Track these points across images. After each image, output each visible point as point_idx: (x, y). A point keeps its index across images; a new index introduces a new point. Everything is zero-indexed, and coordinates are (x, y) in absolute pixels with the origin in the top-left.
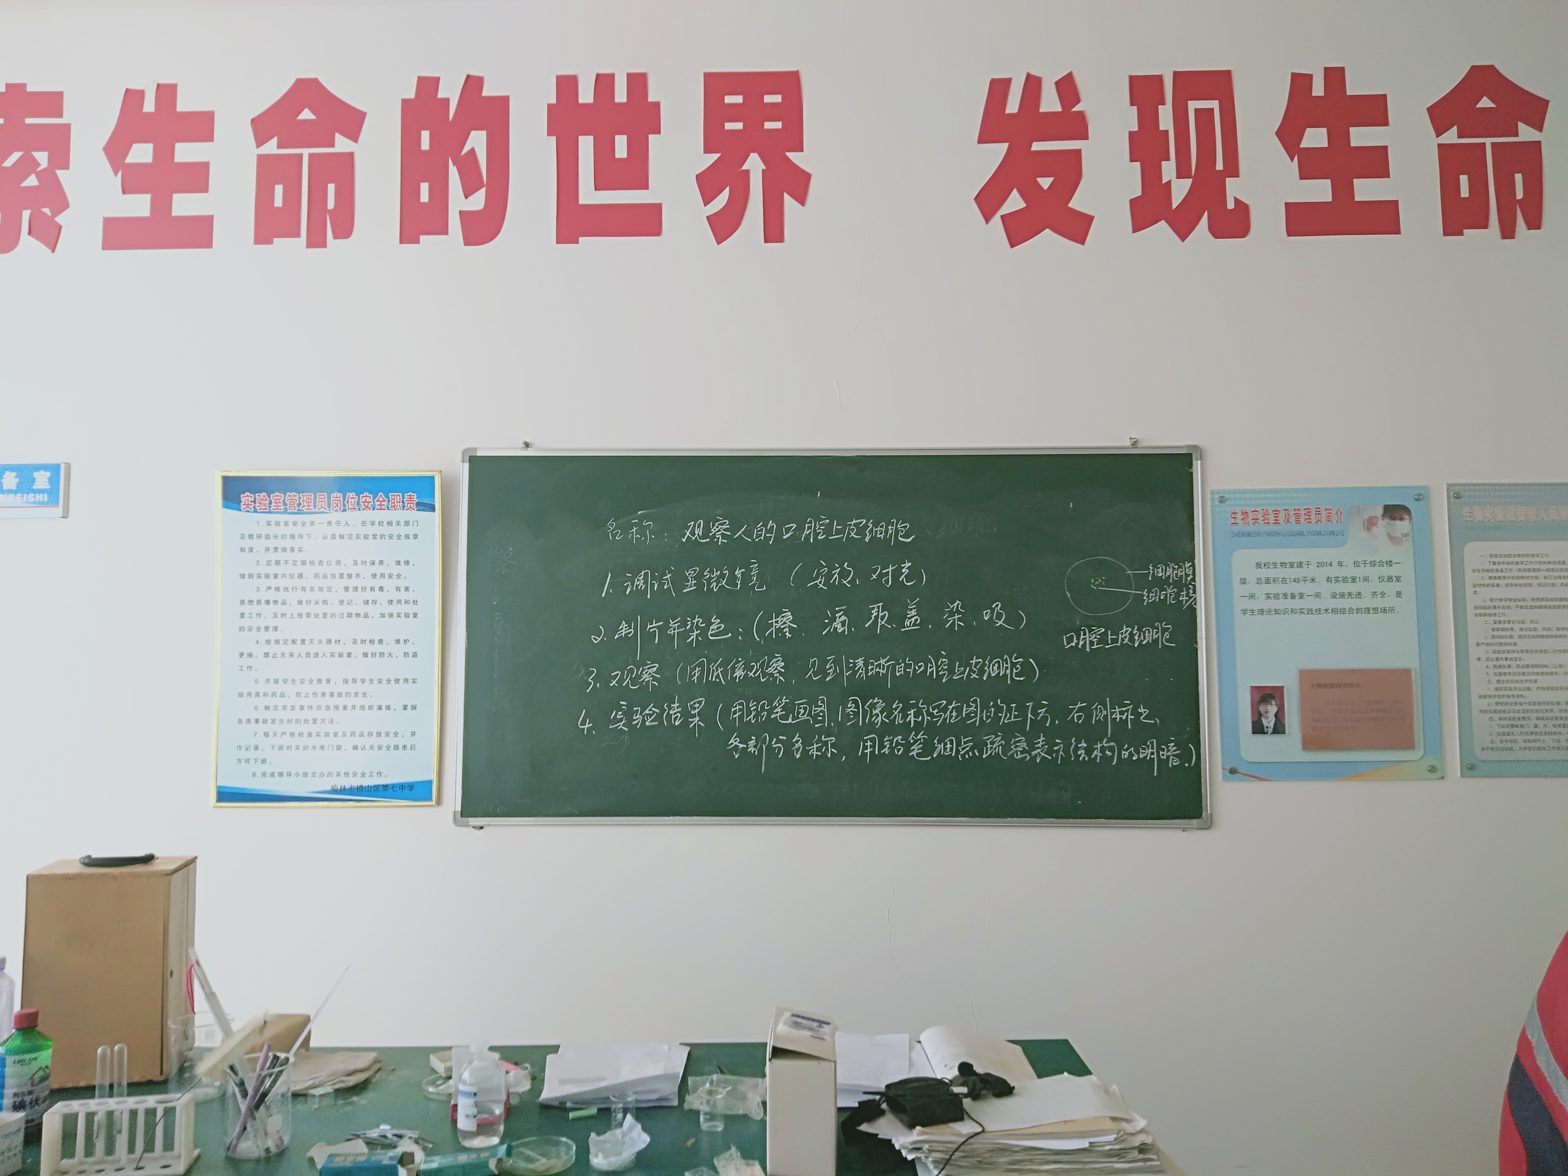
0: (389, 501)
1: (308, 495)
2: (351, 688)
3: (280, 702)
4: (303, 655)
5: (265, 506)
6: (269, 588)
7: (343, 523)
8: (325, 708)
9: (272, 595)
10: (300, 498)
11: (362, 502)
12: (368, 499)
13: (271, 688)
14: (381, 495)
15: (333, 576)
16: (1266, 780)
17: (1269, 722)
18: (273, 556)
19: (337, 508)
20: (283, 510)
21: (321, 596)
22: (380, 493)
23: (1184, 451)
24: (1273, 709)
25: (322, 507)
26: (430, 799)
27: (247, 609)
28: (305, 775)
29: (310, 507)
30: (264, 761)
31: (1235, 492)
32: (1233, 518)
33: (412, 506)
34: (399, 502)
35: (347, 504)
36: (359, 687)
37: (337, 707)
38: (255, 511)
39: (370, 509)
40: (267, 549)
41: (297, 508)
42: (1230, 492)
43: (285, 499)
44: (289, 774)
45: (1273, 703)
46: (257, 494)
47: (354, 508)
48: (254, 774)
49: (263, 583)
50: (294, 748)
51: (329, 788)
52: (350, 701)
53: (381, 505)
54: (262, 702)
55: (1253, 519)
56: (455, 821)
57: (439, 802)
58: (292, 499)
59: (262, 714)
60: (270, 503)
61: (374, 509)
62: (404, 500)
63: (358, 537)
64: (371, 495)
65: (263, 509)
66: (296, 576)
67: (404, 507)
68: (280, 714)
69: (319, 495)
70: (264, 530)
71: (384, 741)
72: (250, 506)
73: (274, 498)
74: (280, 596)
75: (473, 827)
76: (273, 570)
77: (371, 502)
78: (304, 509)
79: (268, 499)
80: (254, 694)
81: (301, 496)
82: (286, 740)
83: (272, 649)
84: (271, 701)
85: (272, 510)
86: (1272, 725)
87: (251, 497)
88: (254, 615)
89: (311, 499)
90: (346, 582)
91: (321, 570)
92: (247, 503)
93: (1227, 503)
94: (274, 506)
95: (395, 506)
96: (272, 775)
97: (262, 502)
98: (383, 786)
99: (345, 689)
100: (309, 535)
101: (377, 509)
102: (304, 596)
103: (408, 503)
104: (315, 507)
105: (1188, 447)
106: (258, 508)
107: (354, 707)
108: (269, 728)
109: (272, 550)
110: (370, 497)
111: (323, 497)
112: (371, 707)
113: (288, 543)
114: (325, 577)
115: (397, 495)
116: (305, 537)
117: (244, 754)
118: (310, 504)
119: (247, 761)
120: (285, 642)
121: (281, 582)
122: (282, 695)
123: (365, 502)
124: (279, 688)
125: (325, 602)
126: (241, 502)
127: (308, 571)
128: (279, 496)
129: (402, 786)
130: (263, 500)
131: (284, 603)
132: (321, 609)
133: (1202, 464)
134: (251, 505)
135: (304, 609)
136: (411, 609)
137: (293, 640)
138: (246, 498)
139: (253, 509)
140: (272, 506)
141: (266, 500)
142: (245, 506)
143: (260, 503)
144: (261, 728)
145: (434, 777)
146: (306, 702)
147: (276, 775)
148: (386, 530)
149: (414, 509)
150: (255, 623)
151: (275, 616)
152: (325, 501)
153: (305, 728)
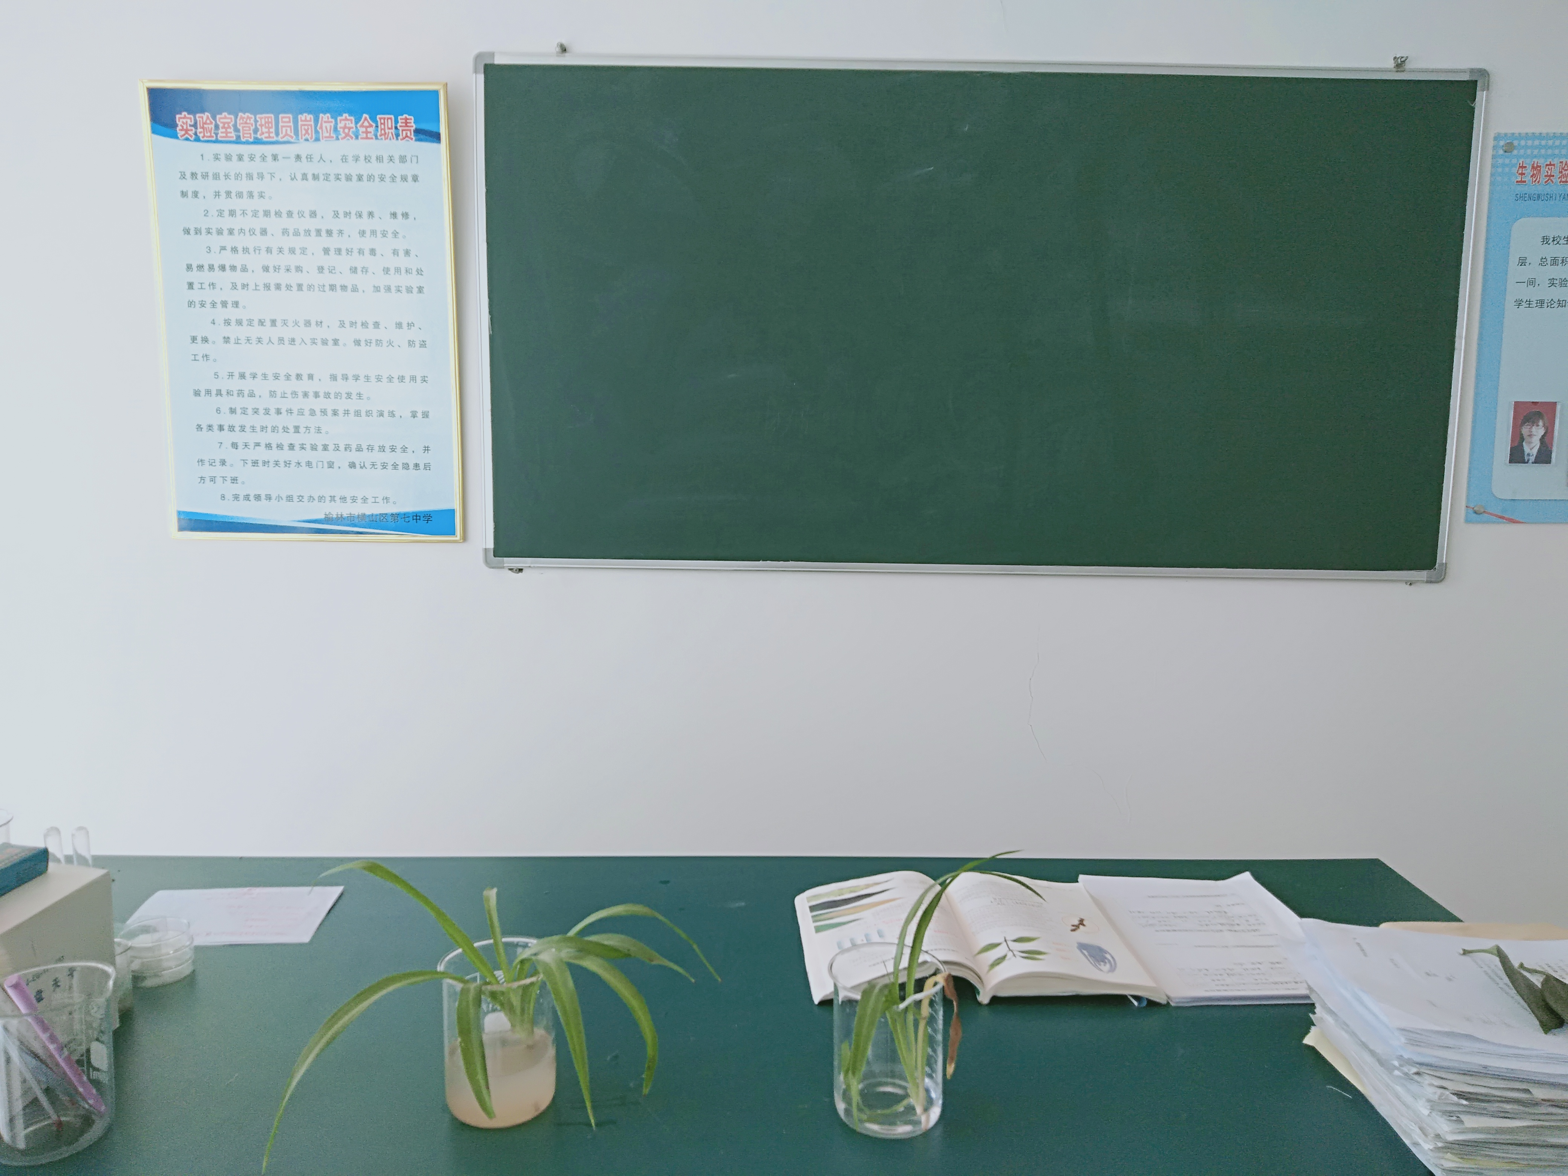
0: (377, 127)
1: (268, 118)
2: (341, 386)
3: (250, 403)
4: (275, 340)
5: (210, 132)
6: (223, 248)
7: (316, 158)
8: (309, 412)
9: (228, 258)
10: (256, 121)
11: (340, 128)
12: (349, 124)
13: (235, 384)
14: (366, 119)
15: (308, 232)
16: (1521, 523)
17: (1532, 448)
18: (226, 204)
19: (307, 135)
20: (235, 138)
21: (293, 261)
22: (365, 115)
23: (1466, 77)
24: (1538, 431)
25: (286, 134)
26: (453, 533)
27: (195, 276)
28: (290, 498)
29: (271, 135)
30: (234, 480)
31: (1527, 136)
32: (1520, 174)
33: (409, 134)
34: (392, 128)
35: (320, 131)
36: (351, 386)
37: (324, 412)
38: (197, 139)
39: (352, 138)
40: (217, 194)
41: (253, 135)
42: (1520, 137)
43: (236, 122)
44: (269, 498)
45: (1541, 423)
46: (198, 115)
47: (330, 137)
48: (223, 497)
49: (216, 241)
50: (271, 464)
51: (322, 516)
52: (341, 405)
53: (367, 132)
54: (226, 402)
55: (1546, 176)
56: (487, 562)
57: (465, 538)
58: (246, 123)
59: (227, 419)
60: (217, 127)
61: (357, 138)
62: (398, 125)
63: (338, 178)
64: (352, 118)
65: (207, 137)
66: (258, 232)
67: (397, 135)
68: (249, 420)
69: (283, 118)
70: (212, 167)
71: (388, 457)
72: (190, 132)
73: (222, 120)
74: (239, 260)
75: (510, 569)
76: (226, 223)
77: (353, 128)
78: (263, 136)
79: (214, 122)
80: (214, 392)
81: (258, 119)
82: (261, 454)
83: (233, 331)
84: (238, 402)
85: (220, 139)
86: (1535, 451)
87: (191, 119)
88: (206, 286)
89: (271, 122)
90: (324, 241)
91: (291, 224)
92: (185, 128)
93: (1515, 152)
94: (222, 133)
95: (385, 133)
96: (247, 498)
97: (205, 126)
98: (392, 514)
99: (333, 387)
100: (272, 175)
101: (362, 138)
102: (272, 260)
103: (403, 130)
104: (277, 134)
105: (1472, 71)
106: (201, 135)
107: (347, 412)
108: (238, 437)
109: (223, 195)
110: (351, 120)
111: (287, 120)
112: (369, 413)
113: (244, 186)
114: (297, 233)
115: (388, 119)
116: (267, 177)
117: (207, 471)
118: (271, 130)
119: (213, 479)
120: (250, 323)
121: (239, 241)
122: (252, 395)
123: (345, 127)
124: (247, 385)
125: (299, 269)
126: (177, 126)
127: (274, 225)
128: (228, 118)
129: (416, 516)
130: (206, 123)
131: (244, 269)
132: (294, 278)
133: (1487, 96)
134: (192, 130)
135: (272, 278)
136: (414, 281)
137: (260, 321)
138: (183, 120)
139: (194, 136)
140: (219, 132)
141: (211, 123)
142: (183, 132)
143: (203, 128)
144: (228, 437)
145: (457, 506)
146: (284, 405)
147: (252, 498)
148: (376, 169)
149: (412, 139)
150: (208, 296)
151: (234, 286)
152: (290, 127)
153: (286, 439)
